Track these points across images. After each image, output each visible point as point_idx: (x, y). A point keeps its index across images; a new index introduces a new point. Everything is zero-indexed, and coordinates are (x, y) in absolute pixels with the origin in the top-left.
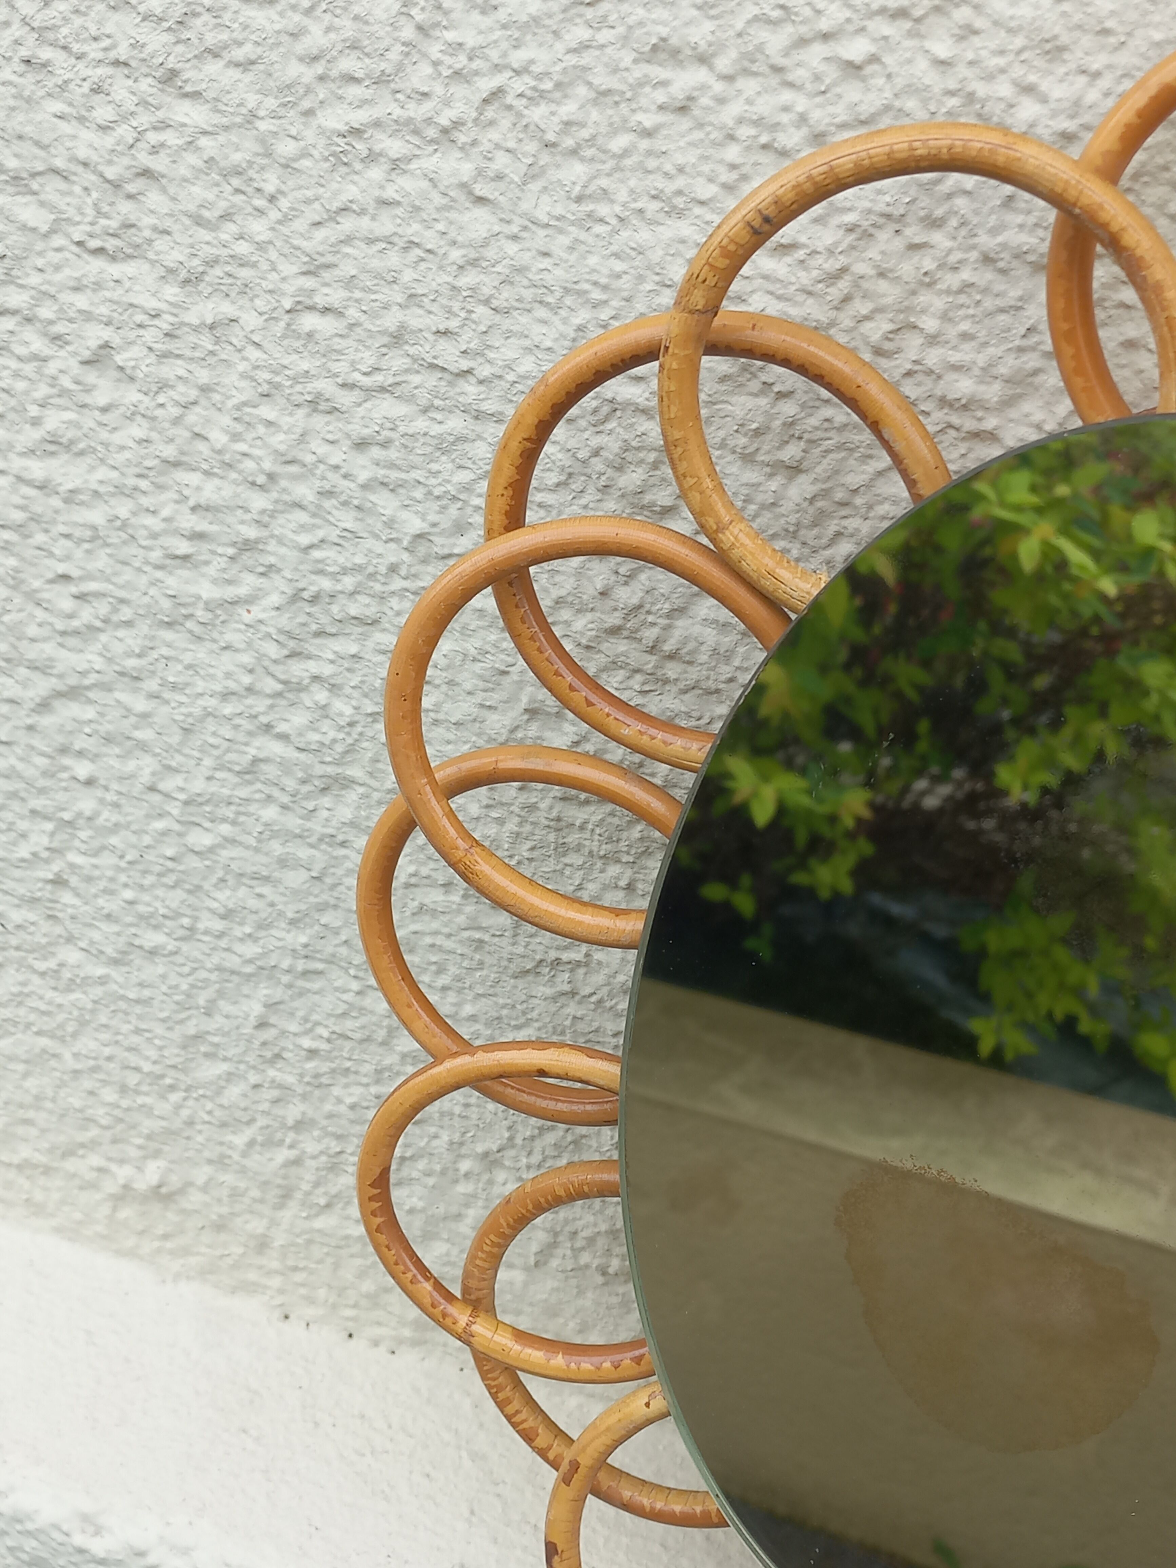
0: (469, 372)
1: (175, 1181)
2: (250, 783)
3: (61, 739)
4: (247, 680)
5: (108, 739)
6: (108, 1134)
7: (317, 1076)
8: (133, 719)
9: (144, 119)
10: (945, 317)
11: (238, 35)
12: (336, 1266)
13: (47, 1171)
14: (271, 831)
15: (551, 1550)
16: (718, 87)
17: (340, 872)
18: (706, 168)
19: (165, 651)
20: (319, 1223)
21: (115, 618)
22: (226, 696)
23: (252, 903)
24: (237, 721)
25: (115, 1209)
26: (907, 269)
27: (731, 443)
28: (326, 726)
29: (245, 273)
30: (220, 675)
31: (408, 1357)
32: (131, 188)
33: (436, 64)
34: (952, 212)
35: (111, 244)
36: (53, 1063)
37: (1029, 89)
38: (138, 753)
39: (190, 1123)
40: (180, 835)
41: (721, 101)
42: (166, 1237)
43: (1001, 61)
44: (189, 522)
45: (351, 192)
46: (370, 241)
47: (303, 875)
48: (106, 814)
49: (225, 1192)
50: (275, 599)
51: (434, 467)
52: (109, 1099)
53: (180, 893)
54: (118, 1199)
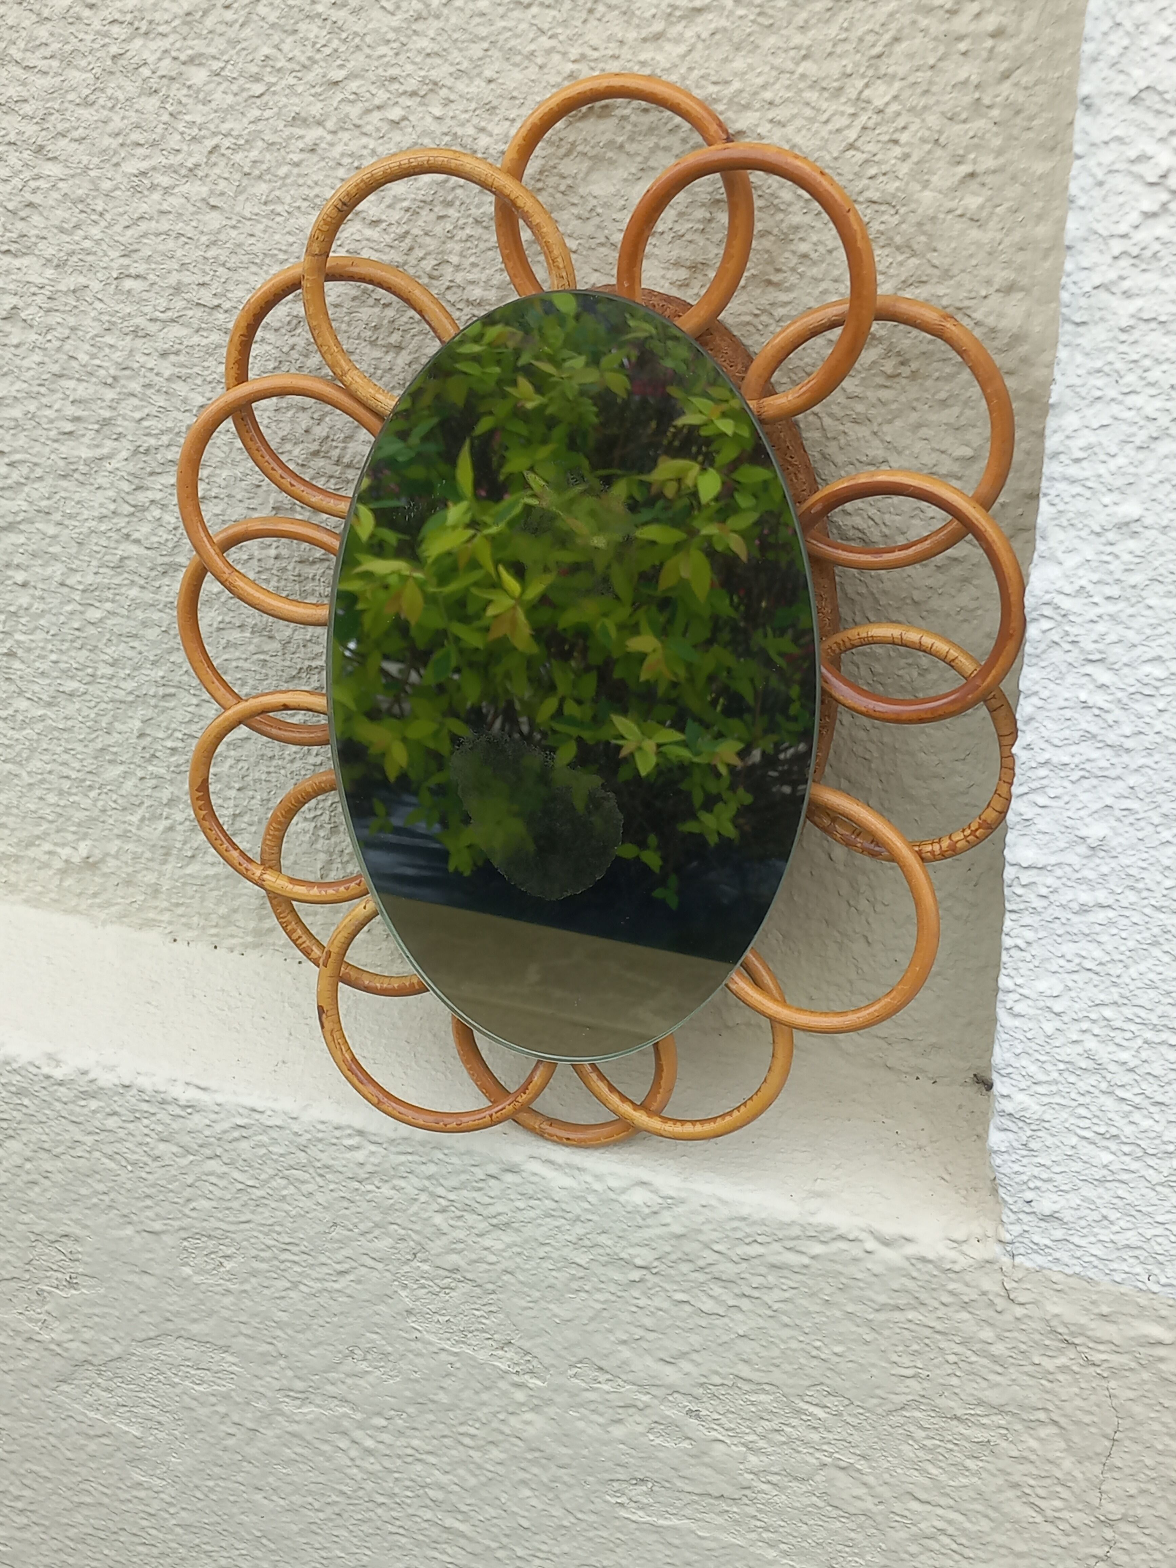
0: (219, 306)
1: (98, 854)
2: (120, 574)
4: (112, 507)
5: (34, 556)
6: (53, 826)
7: (178, 766)
8: (48, 540)
9: (27, 174)
10: (462, 255)
11: (76, 125)
12: (203, 899)
13: (17, 859)
14: (136, 604)
15: (321, 1010)
16: (329, 137)
18: (329, 182)
19: (63, 494)
20: (188, 870)
21: (32, 476)
22: (102, 518)
23: (129, 653)
24: (109, 534)
25: (61, 880)
26: (438, 230)
27: (363, 335)
28: (161, 531)
29: (90, 258)
30: (96, 505)
31: (252, 955)
32: (22, 214)
33: (182, 133)
34: (456, 197)
35: (13, 247)
36: (16, 781)
37: (482, 130)
38: (53, 562)
39: (104, 811)
40: (82, 613)
41: (332, 145)
42: (95, 895)
43: (467, 116)
44: (71, 411)
45: (144, 207)
46: (158, 235)
47: (157, 630)
48: (36, 605)
49: (129, 856)
50: (125, 454)
51: (206, 364)
52: (52, 801)
53: (85, 653)
54: (63, 872)
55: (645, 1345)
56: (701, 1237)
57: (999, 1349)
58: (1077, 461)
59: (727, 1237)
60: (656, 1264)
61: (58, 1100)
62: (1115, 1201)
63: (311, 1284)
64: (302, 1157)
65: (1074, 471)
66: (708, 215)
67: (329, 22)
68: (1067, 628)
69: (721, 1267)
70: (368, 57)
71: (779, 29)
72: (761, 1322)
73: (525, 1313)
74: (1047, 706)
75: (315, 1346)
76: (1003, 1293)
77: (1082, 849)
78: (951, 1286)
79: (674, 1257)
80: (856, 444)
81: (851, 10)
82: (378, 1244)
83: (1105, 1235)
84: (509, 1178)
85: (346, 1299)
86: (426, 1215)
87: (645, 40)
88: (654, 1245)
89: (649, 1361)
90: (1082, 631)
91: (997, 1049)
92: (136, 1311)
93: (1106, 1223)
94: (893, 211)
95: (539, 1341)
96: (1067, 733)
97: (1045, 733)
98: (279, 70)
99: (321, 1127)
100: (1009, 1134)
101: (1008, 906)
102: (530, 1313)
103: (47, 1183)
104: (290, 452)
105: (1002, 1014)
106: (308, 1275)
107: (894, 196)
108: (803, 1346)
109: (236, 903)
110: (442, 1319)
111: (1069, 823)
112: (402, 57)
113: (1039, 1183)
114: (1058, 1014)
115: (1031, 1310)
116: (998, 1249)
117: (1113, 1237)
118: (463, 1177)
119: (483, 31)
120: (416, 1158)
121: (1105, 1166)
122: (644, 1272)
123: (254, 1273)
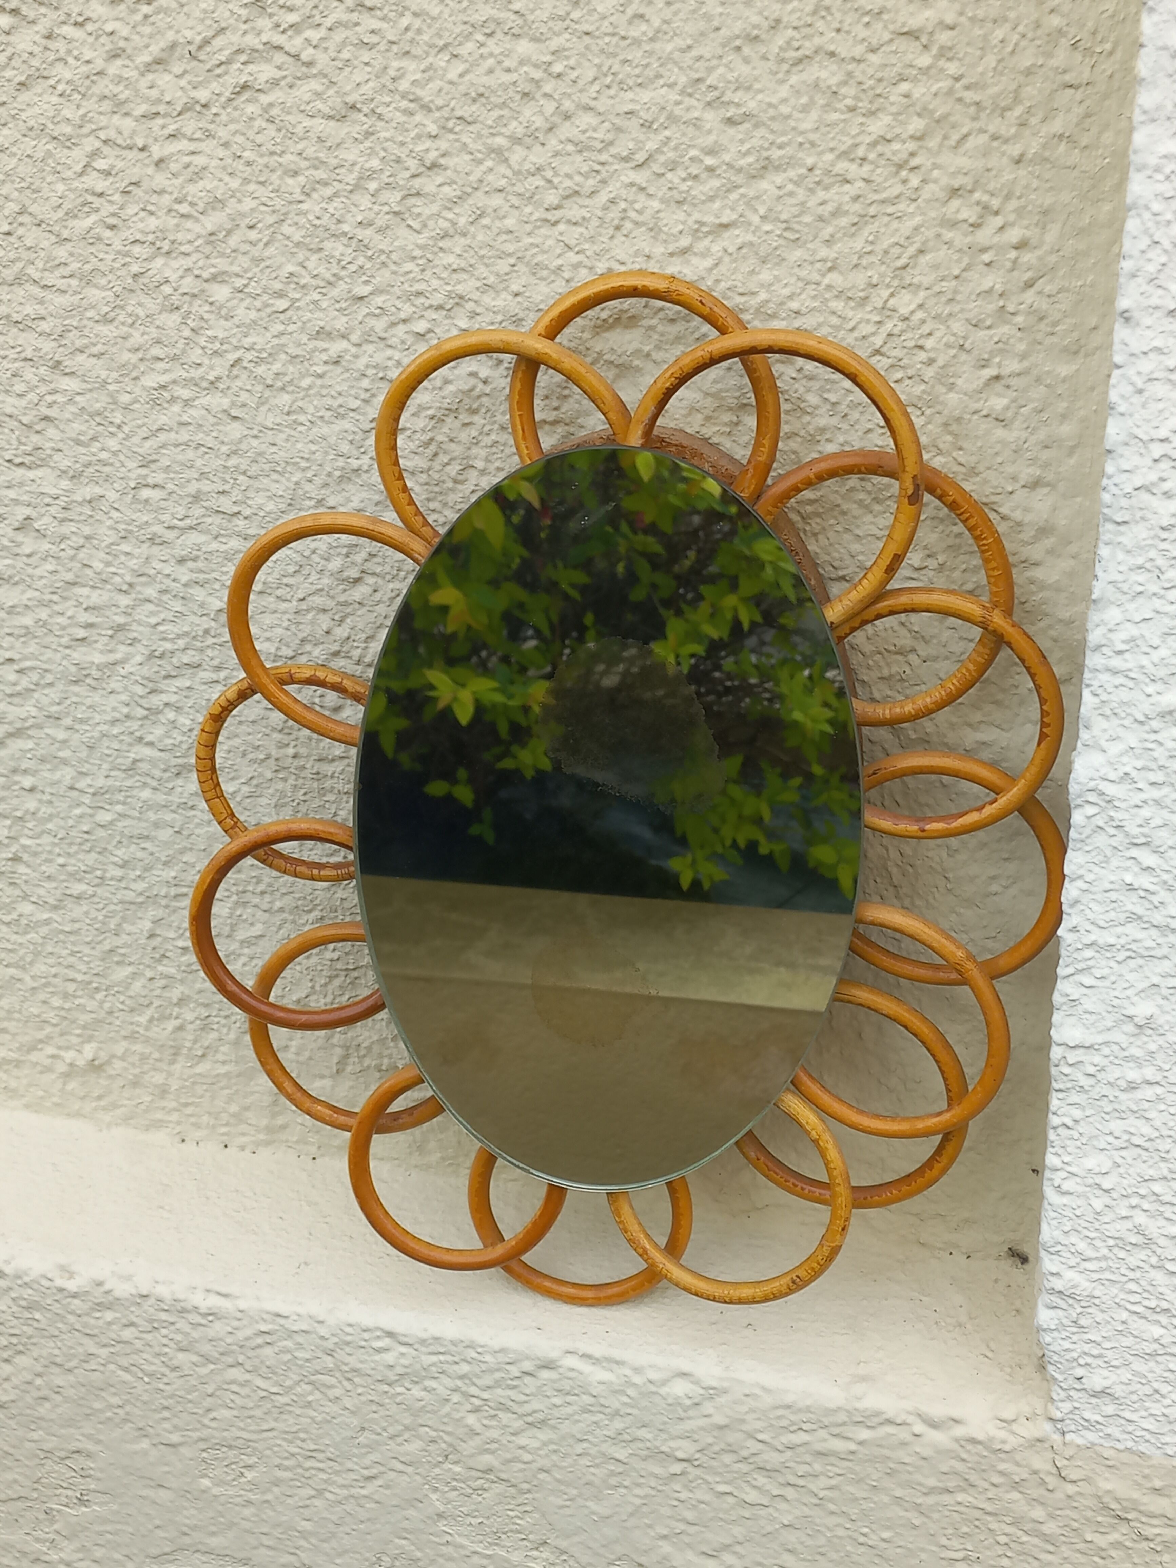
0: (239, 513)
1: (103, 1056)
2: (132, 776)
3: (12, 764)
4: (125, 710)
5: (42, 760)
6: (58, 1029)
8: (57, 745)
9: (43, 389)
10: (487, 460)
11: (94, 340)
12: (213, 1098)
13: (18, 1064)
14: (147, 806)
16: (354, 350)
17: (191, 826)
18: (353, 392)
19: (74, 699)
20: (199, 1069)
21: (42, 682)
22: (114, 722)
23: (140, 855)
24: (122, 737)
25: (65, 1084)
26: (464, 436)
28: (175, 733)
29: (107, 469)
30: (109, 709)
31: (265, 1153)
32: (38, 427)
33: (203, 348)
34: (481, 405)
35: (27, 460)
36: (18, 985)
38: (62, 766)
39: (110, 1013)
40: (91, 816)
41: (356, 357)
42: (100, 1098)
44: (84, 617)
45: (163, 419)
46: (177, 445)
47: (170, 831)
48: (43, 810)
49: (137, 1057)
50: (139, 658)
51: (225, 569)
52: (57, 1004)
53: (93, 855)
54: (67, 1076)
55: (687, 1539)
56: (745, 1427)
57: (1050, 1528)
58: (1120, 653)
59: (772, 1425)
60: (697, 1456)
61: (72, 1313)
62: (1166, 1374)
63: (337, 1491)
64: (329, 1362)
65: (1116, 662)
66: (735, 419)
67: (354, 242)
68: (1112, 813)
69: (765, 1457)
70: (394, 273)
71: (805, 243)
72: (807, 1511)
73: (561, 1511)
74: (1093, 889)
75: (340, 1555)
76: (1054, 1471)
77: (1129, 1028)
78: (1002, 1466)
79: (716, 1448)
81: (877, 224)
82: (407, 1447)
83: (1156, 1409)
84: (545, 1374)
85: (373, 1505)
86: (457, 1416)
87: (671, 255)
88: (696, 1437)
89: (690, 1555)
90: (1126, 816)
91: (1044, 1227)
92: (150, 1527)
93: (1157, 1396)
94: (919, 413)
95: (576, 1539)
96: (1112, 915)
97: (1090, 915)
98: (303, 287)
99: (348, 1330)
100: (1060, 1312)
101: (1055, 1085)
102: (568, 1511)
103: (59, 1398)
104: (309, 653)
105: (1049, 1192)
106: (334, 1482)
107: (920, 398)
108: (850, 1533)
109: (248, 1101)
110: (474, 1521)
111: (1116, 1002)
112: (428, 273)
113: (1089, 1360)
114: (1107, 1191)
115: (1084, 1487)
116: (1048, 1427)
117: (1165, 1411)
118: (498, 1375)
119: (510, 248)
120: (448, 1358)
121: (1156, 1340)
122: (685, 1464)
123: (277, 1483)
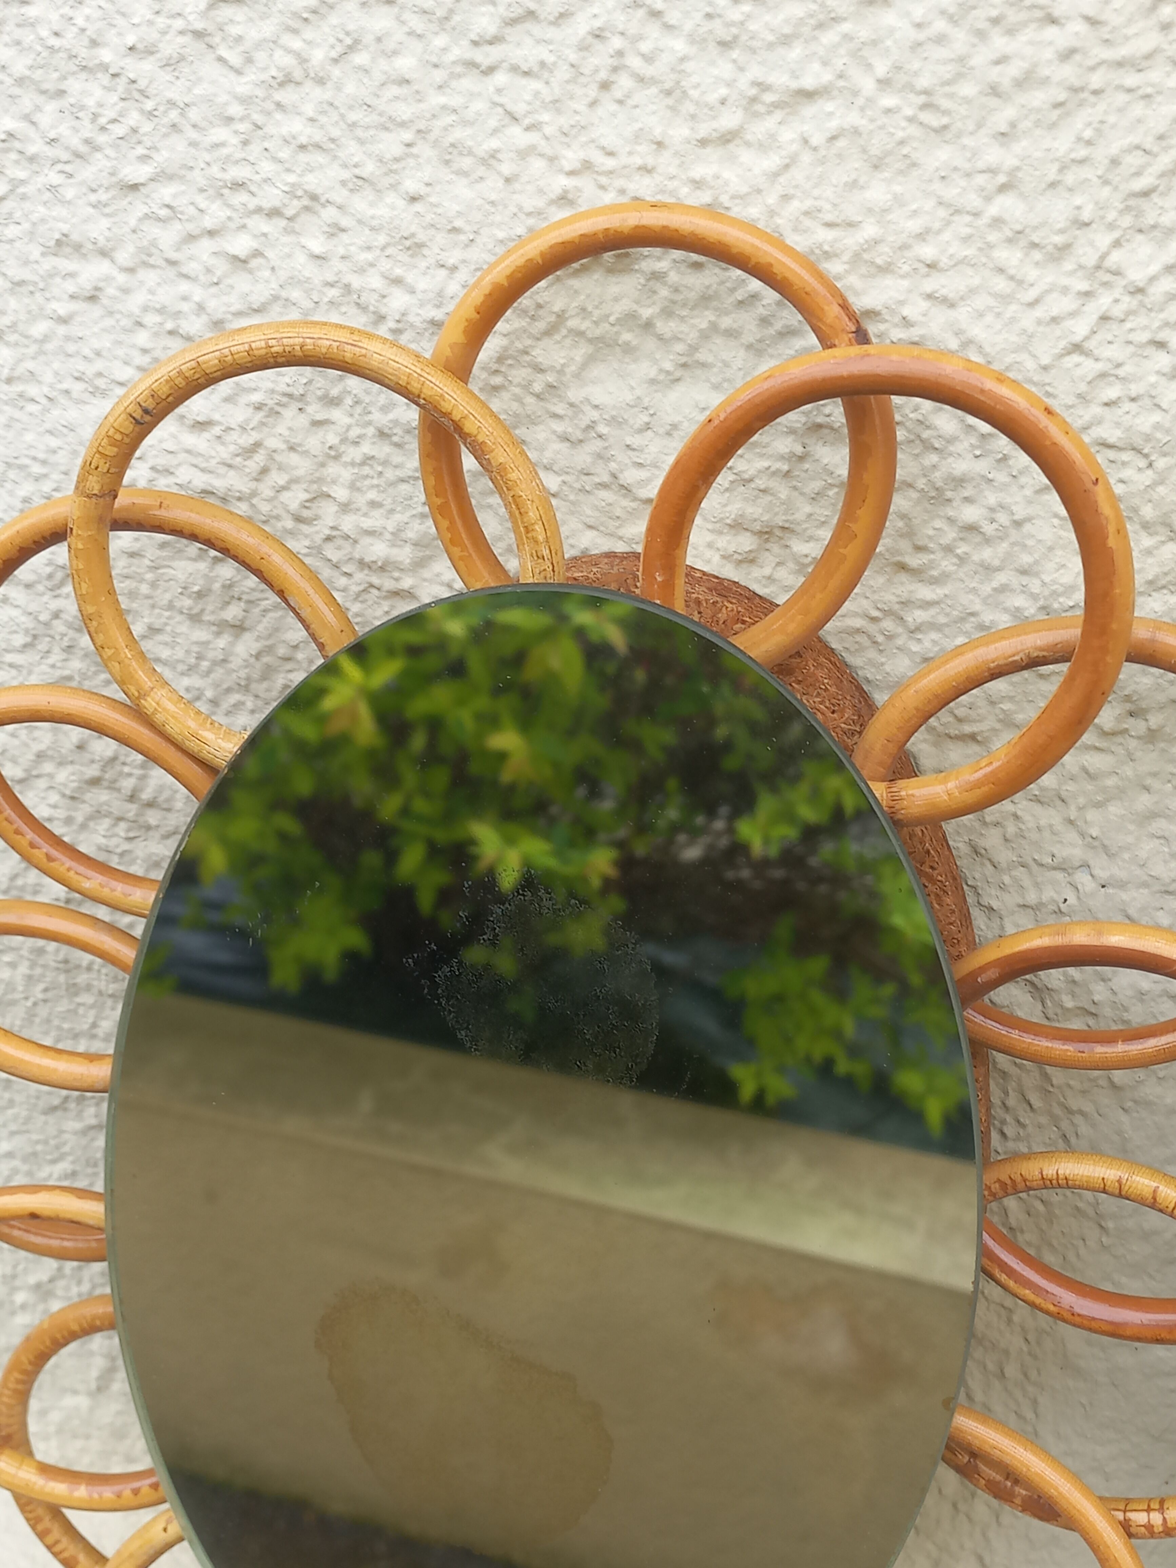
10: (353, 487)
16: (122, 278)
18: (120, 352)
26: (314, 442)
27: (178, 604)
37: (397, 281)
41: (126, 291)
43: (369, 256)
66: (799, 450)
67: (122, 82)
70: (193, 144)
71: (959, 135)
80: (1034, 836)
81: (1102, 107)
87: (703, 143)
94: (1142, 463)
98: (32, 159)
104: (51, 776)
107: (1148, 438)
112: (255, 150)
119: (404, 111)
